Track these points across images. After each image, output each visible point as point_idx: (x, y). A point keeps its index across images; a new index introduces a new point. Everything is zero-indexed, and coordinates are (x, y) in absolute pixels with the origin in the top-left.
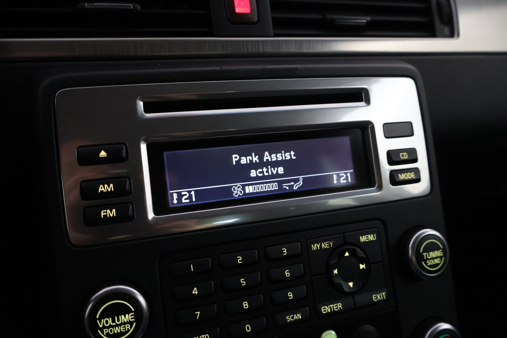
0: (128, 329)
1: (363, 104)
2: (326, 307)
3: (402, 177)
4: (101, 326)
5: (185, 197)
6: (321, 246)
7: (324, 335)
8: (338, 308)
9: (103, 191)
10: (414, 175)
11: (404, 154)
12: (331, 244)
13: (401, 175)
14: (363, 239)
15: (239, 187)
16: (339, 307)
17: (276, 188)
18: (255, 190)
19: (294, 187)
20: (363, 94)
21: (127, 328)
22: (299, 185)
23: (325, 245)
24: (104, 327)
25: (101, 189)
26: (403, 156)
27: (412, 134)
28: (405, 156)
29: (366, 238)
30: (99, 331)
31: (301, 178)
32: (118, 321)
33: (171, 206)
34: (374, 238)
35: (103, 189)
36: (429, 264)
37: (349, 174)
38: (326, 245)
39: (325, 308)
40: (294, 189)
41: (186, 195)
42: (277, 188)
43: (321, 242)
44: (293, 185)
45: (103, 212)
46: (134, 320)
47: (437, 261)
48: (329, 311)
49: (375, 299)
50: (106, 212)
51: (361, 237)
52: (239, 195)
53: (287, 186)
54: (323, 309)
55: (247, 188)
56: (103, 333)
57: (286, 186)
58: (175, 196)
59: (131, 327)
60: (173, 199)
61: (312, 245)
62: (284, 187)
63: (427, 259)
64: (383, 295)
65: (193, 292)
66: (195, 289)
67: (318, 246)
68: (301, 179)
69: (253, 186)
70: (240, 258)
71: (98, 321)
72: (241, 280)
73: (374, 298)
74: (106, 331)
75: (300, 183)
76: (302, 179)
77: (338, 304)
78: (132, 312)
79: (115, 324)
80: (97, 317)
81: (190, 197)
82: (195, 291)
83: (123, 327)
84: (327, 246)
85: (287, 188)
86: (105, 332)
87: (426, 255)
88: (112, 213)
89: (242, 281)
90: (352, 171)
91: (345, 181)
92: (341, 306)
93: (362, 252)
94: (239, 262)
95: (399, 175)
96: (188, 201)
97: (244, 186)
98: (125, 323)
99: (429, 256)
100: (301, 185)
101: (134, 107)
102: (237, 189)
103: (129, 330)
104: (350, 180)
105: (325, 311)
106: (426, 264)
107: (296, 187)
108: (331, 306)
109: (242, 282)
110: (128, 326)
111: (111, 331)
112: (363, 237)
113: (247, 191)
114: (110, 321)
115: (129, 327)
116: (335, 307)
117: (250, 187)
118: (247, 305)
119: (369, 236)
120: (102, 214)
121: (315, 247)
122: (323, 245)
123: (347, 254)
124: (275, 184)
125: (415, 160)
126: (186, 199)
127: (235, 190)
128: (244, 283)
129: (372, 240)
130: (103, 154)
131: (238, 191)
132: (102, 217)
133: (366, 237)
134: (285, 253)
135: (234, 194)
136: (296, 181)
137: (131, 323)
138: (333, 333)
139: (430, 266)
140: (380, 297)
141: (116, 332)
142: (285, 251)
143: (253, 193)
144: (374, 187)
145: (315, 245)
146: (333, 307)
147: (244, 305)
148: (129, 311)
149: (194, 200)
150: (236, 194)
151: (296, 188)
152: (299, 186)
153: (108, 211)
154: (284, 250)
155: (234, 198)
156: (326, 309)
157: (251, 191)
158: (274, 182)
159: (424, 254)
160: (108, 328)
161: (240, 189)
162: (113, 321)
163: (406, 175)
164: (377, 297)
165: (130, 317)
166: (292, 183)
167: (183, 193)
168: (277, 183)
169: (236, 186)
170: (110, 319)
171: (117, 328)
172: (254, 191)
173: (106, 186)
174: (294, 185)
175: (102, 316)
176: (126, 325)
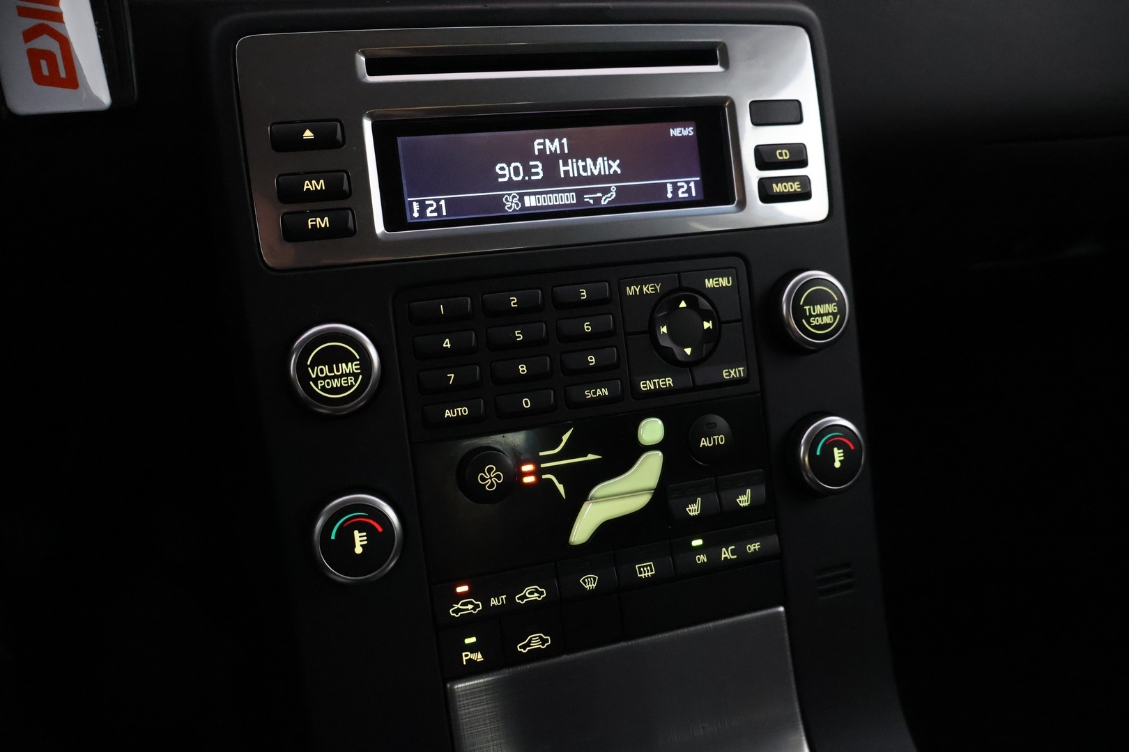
0: (351, 383)
1: (717, 68)
2: (648, 382)
3: (778, 188)
4: (314, 376)
5: (430, 209)
6: (641, 290)
7: (644, 423)
8: (666, 384)
9: (309, 189)
10: (799, 186)
11: (784, 151)
12: (658, 288)
13: (777, 186)
14: (710, 283)
15: (514, 197)
16: (668, 382)
17: (573, 200)
18: (539, 203)
19: (602, 201)
20: (718, 52)
21: (350, 381)
22: (610, 197)
23: (648, 289)
24: (318, 378)
25: (307, 186)
26: (781, 154)
27: (799, 120)
28: (785, 155)
29: (715, 283)
30: (311, 383)
31: (613, 186)
32: (338, 371)
33: (409, 220)
34: (729, 283)
35: (310, 187)
36: (815, 323)
37: (692, 185)
38: (650, 289)
39: (646, 383)
40: (603, 203)
41: (432, 205)
42: (575, 202)
43: (642, 283)
44: (600, 198)
45: (311, 221)
46: (359, 371)
47: (827, 320)
48: (652, 388)
49: (726, 376)
50: (315, 221)
51: (706, 280)
52: (515, 210)
53: (590, 198)
54: (643, 384)
55: (526, 198)
56: (317, 387)
57: (588, 198)
58: (416, 206)
59: (356, 382)
60: (412, 211)
61: (628, 288)
62: (585, 200)
63: (811, 316)
64: (739, 371)
65: (444, 345)
66: (447, 340)
67: (638, 290)
68: (613, 189)
69: (537, 196)
70: (514, 300)
71: (309, 369)
72: (516, 332)
73: (724, 374)
74: (321, 383)
75: (612, 195)
76: (615, 189)
77: (667, 379)
78: (357, 360)
79: (333, 374)
80: (309, 363)
81: (438, 209)
82: (447, 344)
83: (344, 380)
84: (652, 290)
85: (591, 201)
86: (320, 385)
87: (810, 309)
88: (323, 223)
89: (518, 333)
90: (698, 179)
91: (686, 195)
92: (670, 382)
93: (708, 304)
94: (513, 306)
95: (774, 185)
96: (436, 214)
97: (521, 196)
98: (347, 375)
99: (814, 312)
100: (613, 197)
101: (352, 64)
102: (511, 200)
103: (352, 386)
104: (694, 194)
105: (646, 387)
106: (809, 323)
107: (605, 200)
108: (656, 381)
109: (517, 335)
110: (351, 380)
111: (328, 384)
112: (711, 280)
113: (527, 204)
114: (326, 369)
115: (353, 381)
116: (661, 383)
117: (531, 197)
118: (525, 369)
119: (720, 279)
120: (310, 223)
121: (632, 291)
122: (645, 289)
123: (683, 304)
124: (571, 194)
125: (803, 163)
126: (432, 212)
127: (508, 201)
128: (520, 337)
129: (724, 285)
130: (308, 134)
131: (512, 202)
132: (310, 227)
133: (716, 281)
134: (584, 296)
135: (506, 208)
136: (606, 191)
137: (356, 376)
138: (660, 422)
139: (815, 327)
140: (735, 373)
141: (335, 386)
142: (585, 294)
143: (536, 207)
144: (733, 203)
145: (632, 287)
146: (659, 382)
147: (521, 369)
148: (353, 359)
149: (444, 214)
150: (510, 208)
151: (606, 203)
152: (610, 199)
153: (318, 219)
154: (583, 292)
155: (506, 214)
156: (647, 385)
157: (533, 204)
158: (570, 191)
159: (807, 308)
160: (324, 379)
161: (515, 200)
162: (331, 370)
163: (785, 186)
164: (730, 374)
165: (354, 367)
166: (599, 195)
167: (427, 202)
168: (574, 194)
169: (509, 195)
170: (327, 366)
171: (336, 380)
172: (538, 205)
173: (314, 182)
174: (602, 197)
175: (316, 362)
176: (349, 378)
